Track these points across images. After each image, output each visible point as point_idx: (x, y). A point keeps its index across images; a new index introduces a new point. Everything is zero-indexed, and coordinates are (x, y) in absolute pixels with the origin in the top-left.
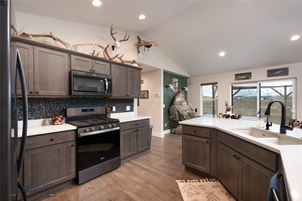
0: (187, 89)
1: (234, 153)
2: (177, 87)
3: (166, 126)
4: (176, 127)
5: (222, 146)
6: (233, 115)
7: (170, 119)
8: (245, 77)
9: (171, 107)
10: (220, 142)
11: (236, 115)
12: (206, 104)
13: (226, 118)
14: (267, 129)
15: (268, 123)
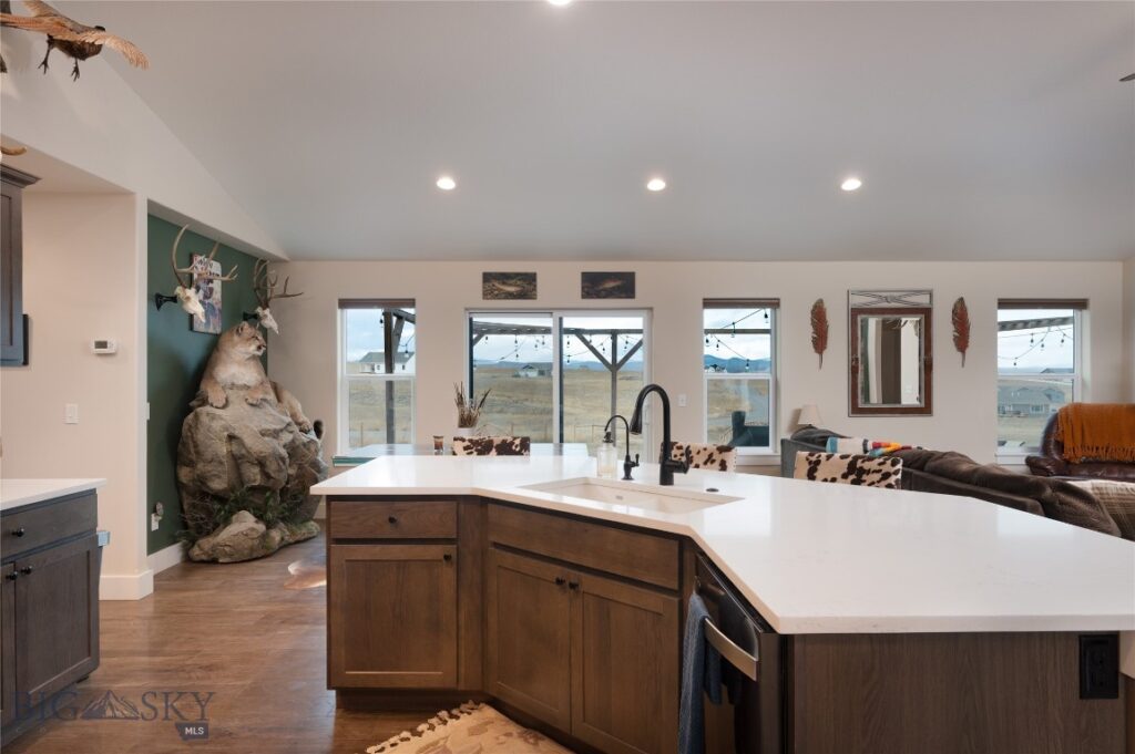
0: (270, 321)
1: (557, 571)
2: (218, 306)
3: (155, 526)
4: (217, 527)
5: (509, 559)
6: (504, 441)
7: (179, 485)
8: (518, 289)
9: (191, 416)
10: (496, 545)
11: (515, 438)
12: (360, 394)
13: (480, 453)
14: (628, 476)
15: (628, 458)
